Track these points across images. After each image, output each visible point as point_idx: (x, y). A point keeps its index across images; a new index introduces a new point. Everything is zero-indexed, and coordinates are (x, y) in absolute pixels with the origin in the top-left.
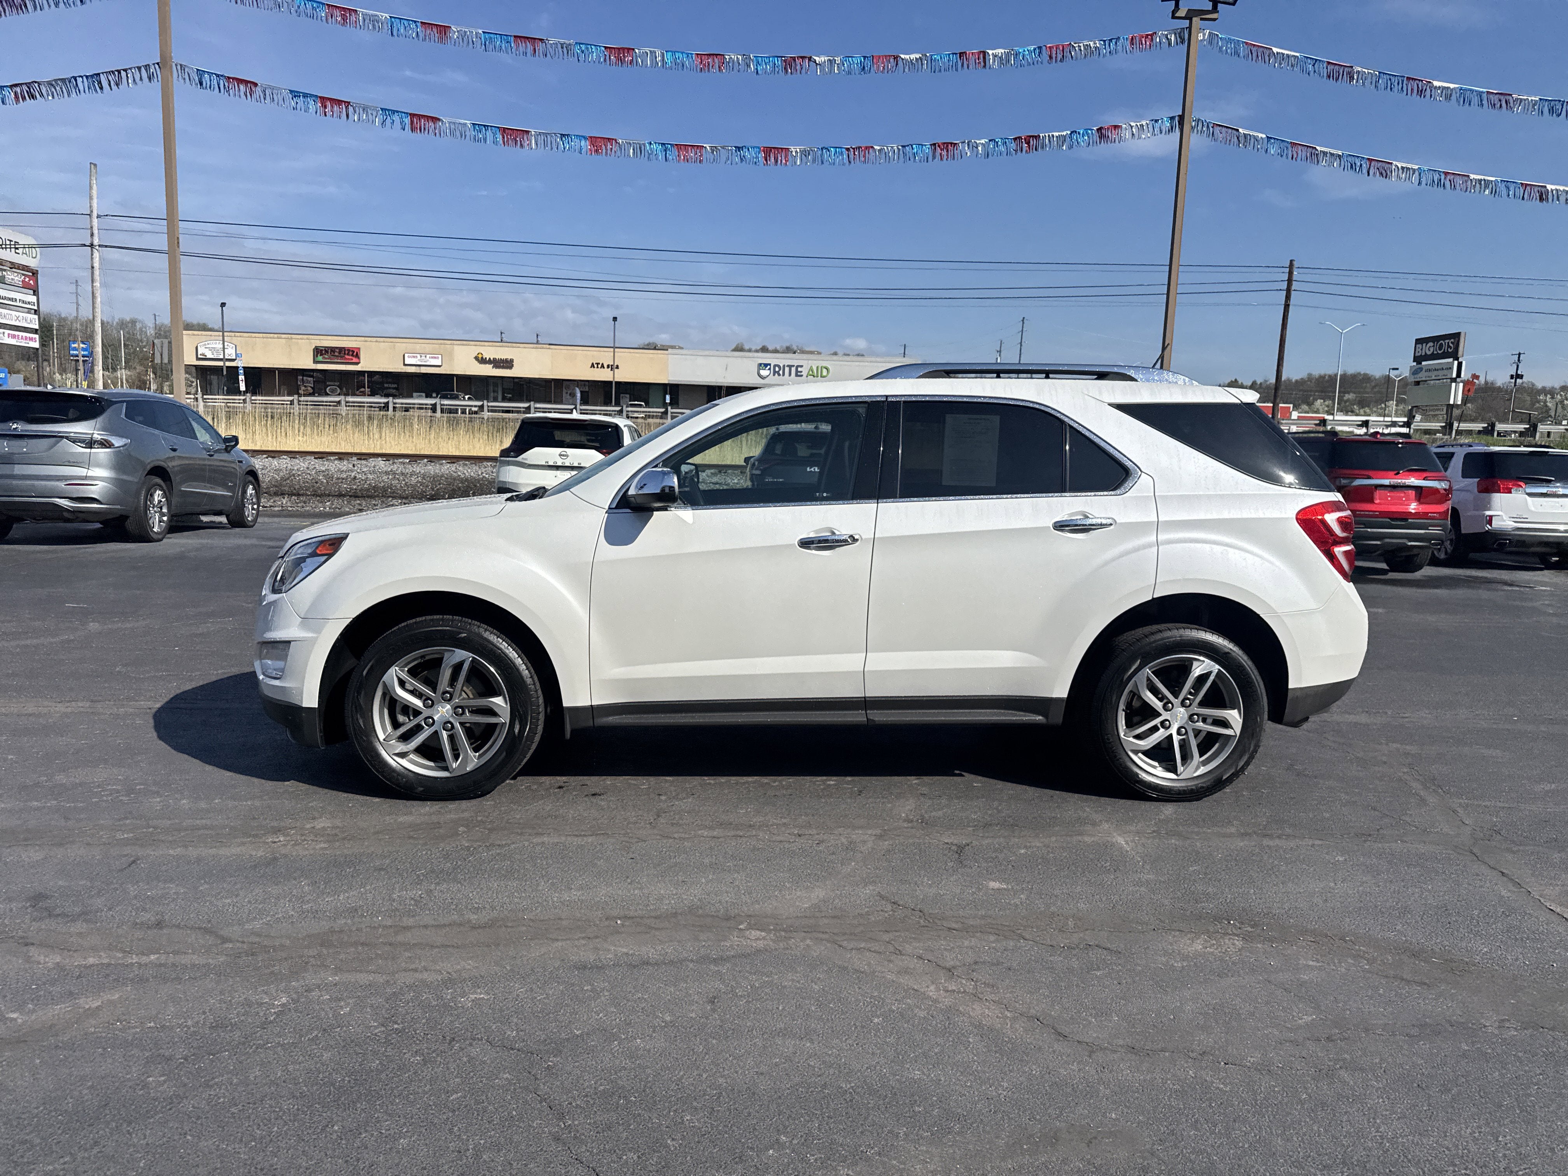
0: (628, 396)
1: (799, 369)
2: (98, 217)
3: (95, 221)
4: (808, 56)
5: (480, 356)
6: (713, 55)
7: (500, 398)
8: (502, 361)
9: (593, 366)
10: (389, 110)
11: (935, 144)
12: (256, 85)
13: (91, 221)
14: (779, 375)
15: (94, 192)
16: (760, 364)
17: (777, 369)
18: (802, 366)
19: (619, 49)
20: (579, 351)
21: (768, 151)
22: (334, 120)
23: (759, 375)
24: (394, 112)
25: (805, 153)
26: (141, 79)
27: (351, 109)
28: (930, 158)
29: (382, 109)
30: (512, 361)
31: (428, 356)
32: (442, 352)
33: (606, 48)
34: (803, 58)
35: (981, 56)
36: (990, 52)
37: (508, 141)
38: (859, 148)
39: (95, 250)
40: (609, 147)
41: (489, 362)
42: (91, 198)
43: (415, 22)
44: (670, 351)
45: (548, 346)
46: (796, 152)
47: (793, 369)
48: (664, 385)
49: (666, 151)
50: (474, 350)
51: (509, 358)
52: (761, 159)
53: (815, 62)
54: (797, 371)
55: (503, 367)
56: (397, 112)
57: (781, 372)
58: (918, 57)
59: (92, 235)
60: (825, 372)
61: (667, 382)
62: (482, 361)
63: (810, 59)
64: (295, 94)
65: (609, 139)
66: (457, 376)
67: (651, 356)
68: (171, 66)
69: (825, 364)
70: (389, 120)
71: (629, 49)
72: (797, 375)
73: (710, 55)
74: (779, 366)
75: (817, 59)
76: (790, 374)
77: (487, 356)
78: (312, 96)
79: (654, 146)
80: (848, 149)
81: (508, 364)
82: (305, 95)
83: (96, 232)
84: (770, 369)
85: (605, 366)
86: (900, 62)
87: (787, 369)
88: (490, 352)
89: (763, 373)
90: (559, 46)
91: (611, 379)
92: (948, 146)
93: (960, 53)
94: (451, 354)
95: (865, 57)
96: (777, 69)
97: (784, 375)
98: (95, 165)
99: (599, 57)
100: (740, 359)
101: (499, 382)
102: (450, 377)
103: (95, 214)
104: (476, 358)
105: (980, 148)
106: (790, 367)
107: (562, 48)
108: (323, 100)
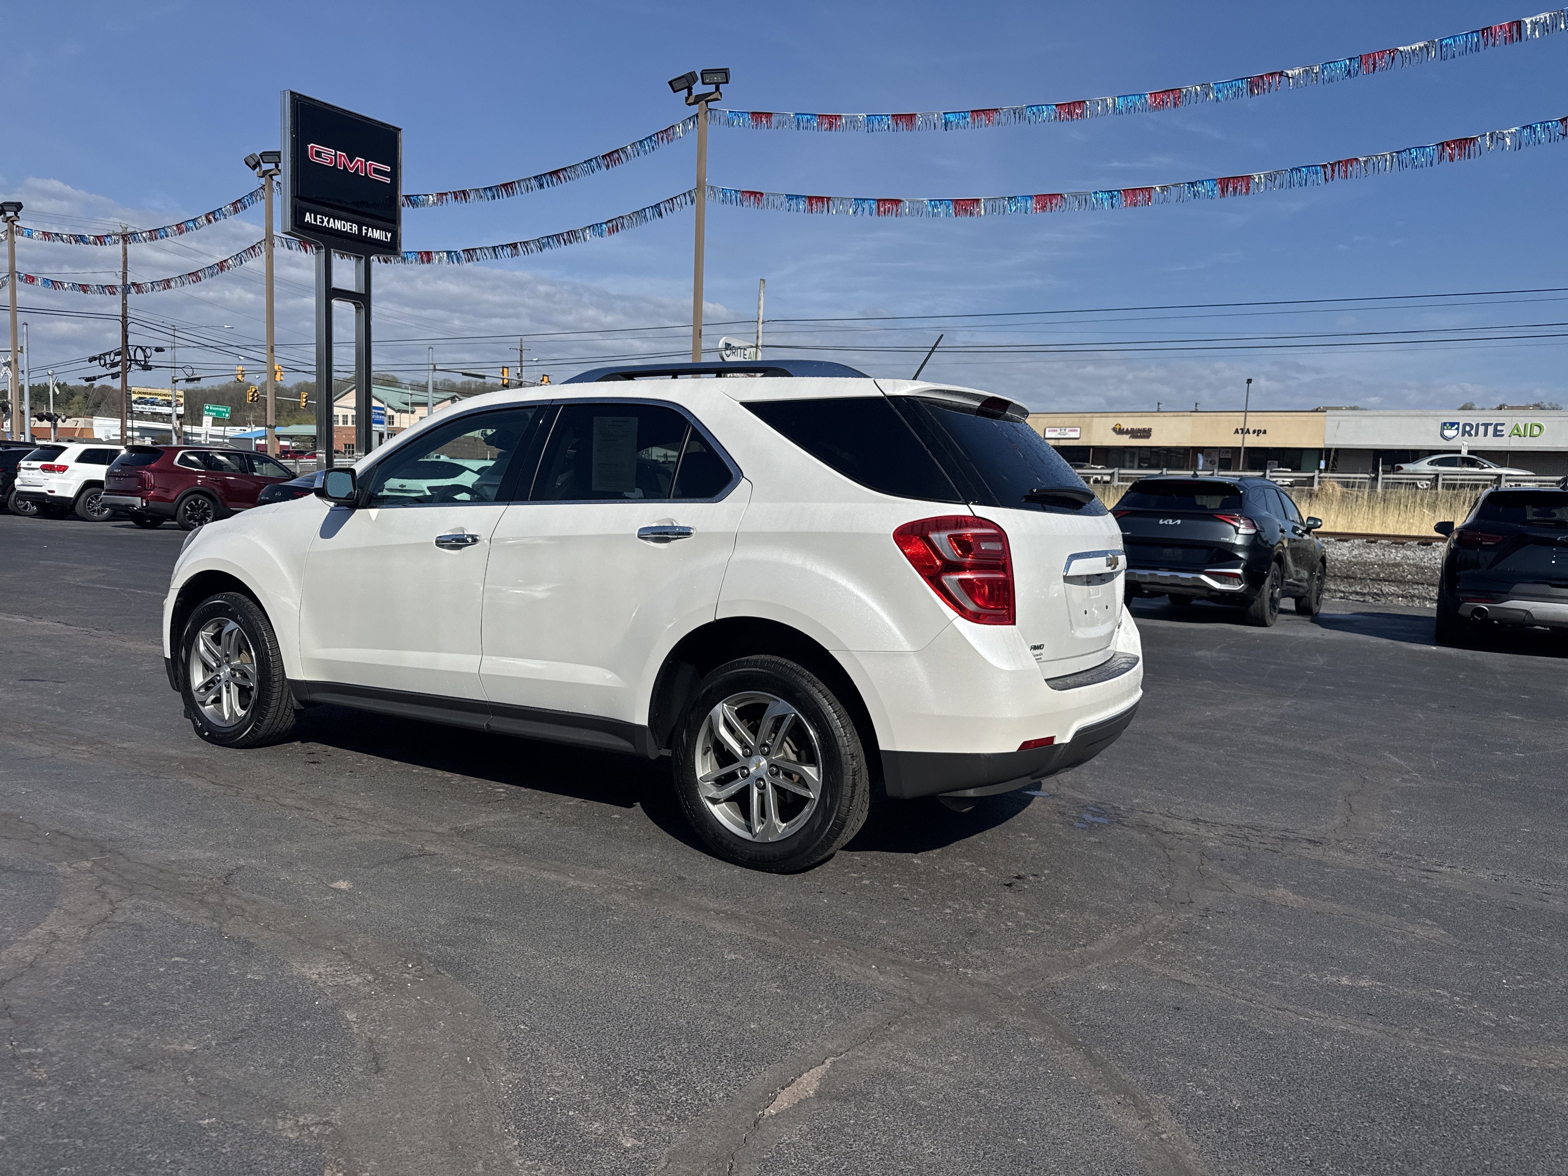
0: (1276, 462)
1: (1499, 428)
2: (763, 322)
3: (761, 326)
4: (1279, 71)
5: (1118, 427)
6: (1168, 91)
7: (1136, 465)
8: (1139, 430)
9: (1237, 431)
10: (860, 199)
11: (1443, 144)
12: (762, 194)
13: (758, 327)
14: (1470, 435)
15: (762, 303)
16: (1445, 424)
17: (1468, 428)
18: (1503, 424)
19: (1069, 104)
20: (1223, 417)
21: (1224, 183)
22: (819, 216)
23: (1442, 435)
24: (864, 200)
25: (1270, 178)
26: (686, 203)
27: (831, 202)
28: (1436, 161)
29: (855, 199)
30: (1150, 430)
31: (1068, 429)
32: (1080, 425)
33: (1057, 105)
34: (1272, 74)
35: (1515, 28)
36: (1528, 21)
37: (959, 211)
38: (1339, 162)
39: (759, 350)
40: (1054, 201)
41: (1127, 432)
42: (759, 308)
43: (887, 116)
44: (1329, 412)
45: (1189, 414)
46: (1260, 178)
47: (1491, 429)
48: (1320, 450)
49: (1112, 198)
50: (1112, 422)
51: (1147, 427)
52: (1217, 191)
53: (1287, 76)
54: (1496, 430)
55: (1140, 437)
56: (867, 199)
57: (1473, 432)
58: (1422, 45)
59: (758, 338)
60: (1536, 431)
61: (1322, 446)
62: (1119, 431)
63: (1281, 74)
64: (790, 197)
65: (1054, 195)
66: (1093, 447)
67: (1305, 419)
68: (704, 189)
69: (1537, 421)
70: (860, 209)
71: (1079, 102)
72: (1495, 435)
73: (1164, 92)
74: (1471, 426)
75: (1290, 73)
76: (1486, 434)
77: (1125, 426)
78: (802, 197)
79: (1100, 196)
80: (1324, 166)
81: (1146, 433)
82: (797, 197)
83: (760, 335)
84: (1457, 429)
85: (1251, 431)
86: (1398, 56)
87: (1482, 429)
88: (1128, 423)
89: (1447, 433)
90: (1012, 111)
91: (1240, 445)
92: (1463, 143)
93: (1483, 30)
94: (1090, 426)
95: (1350, 59)
96: (1241, 93)
97: (1477, 434)
98: (764, 281)
99: (1050, 115)
100: (1417, 420)
101: (1137, 451)
102: (1087, 449)
103: (761, 321)
104: (1114, 429)
105: (1508, 140)
106: (1486, 426)
107: (1015, 113)
108: (810, 198)
